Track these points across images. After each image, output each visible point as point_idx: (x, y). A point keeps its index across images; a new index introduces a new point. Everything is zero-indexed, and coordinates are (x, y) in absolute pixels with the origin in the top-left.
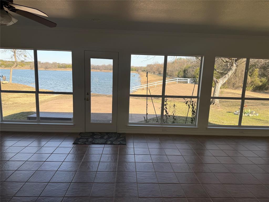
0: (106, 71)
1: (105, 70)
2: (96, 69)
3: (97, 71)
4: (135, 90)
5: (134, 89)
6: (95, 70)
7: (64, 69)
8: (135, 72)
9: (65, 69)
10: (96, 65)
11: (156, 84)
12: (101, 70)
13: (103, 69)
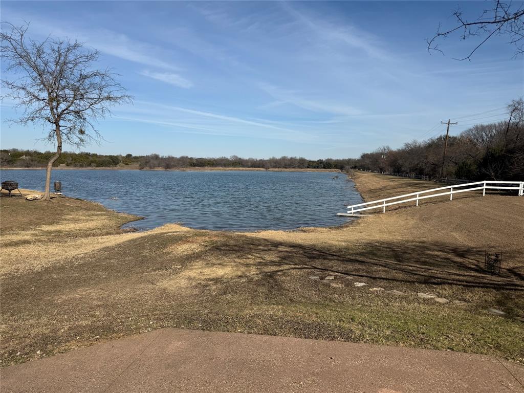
0: (277, 169)
1: (275, 167)
2: (259, 167)
3: (260, 170)
4: (355, 213)
5: (353, 211)
6: (257, 169)
7: (200, 168)
8: (336, 170)
9: (202, 168)
10: (258, 160)
11: (418, 198)
12: (267, 168)
13: (271, 165)
